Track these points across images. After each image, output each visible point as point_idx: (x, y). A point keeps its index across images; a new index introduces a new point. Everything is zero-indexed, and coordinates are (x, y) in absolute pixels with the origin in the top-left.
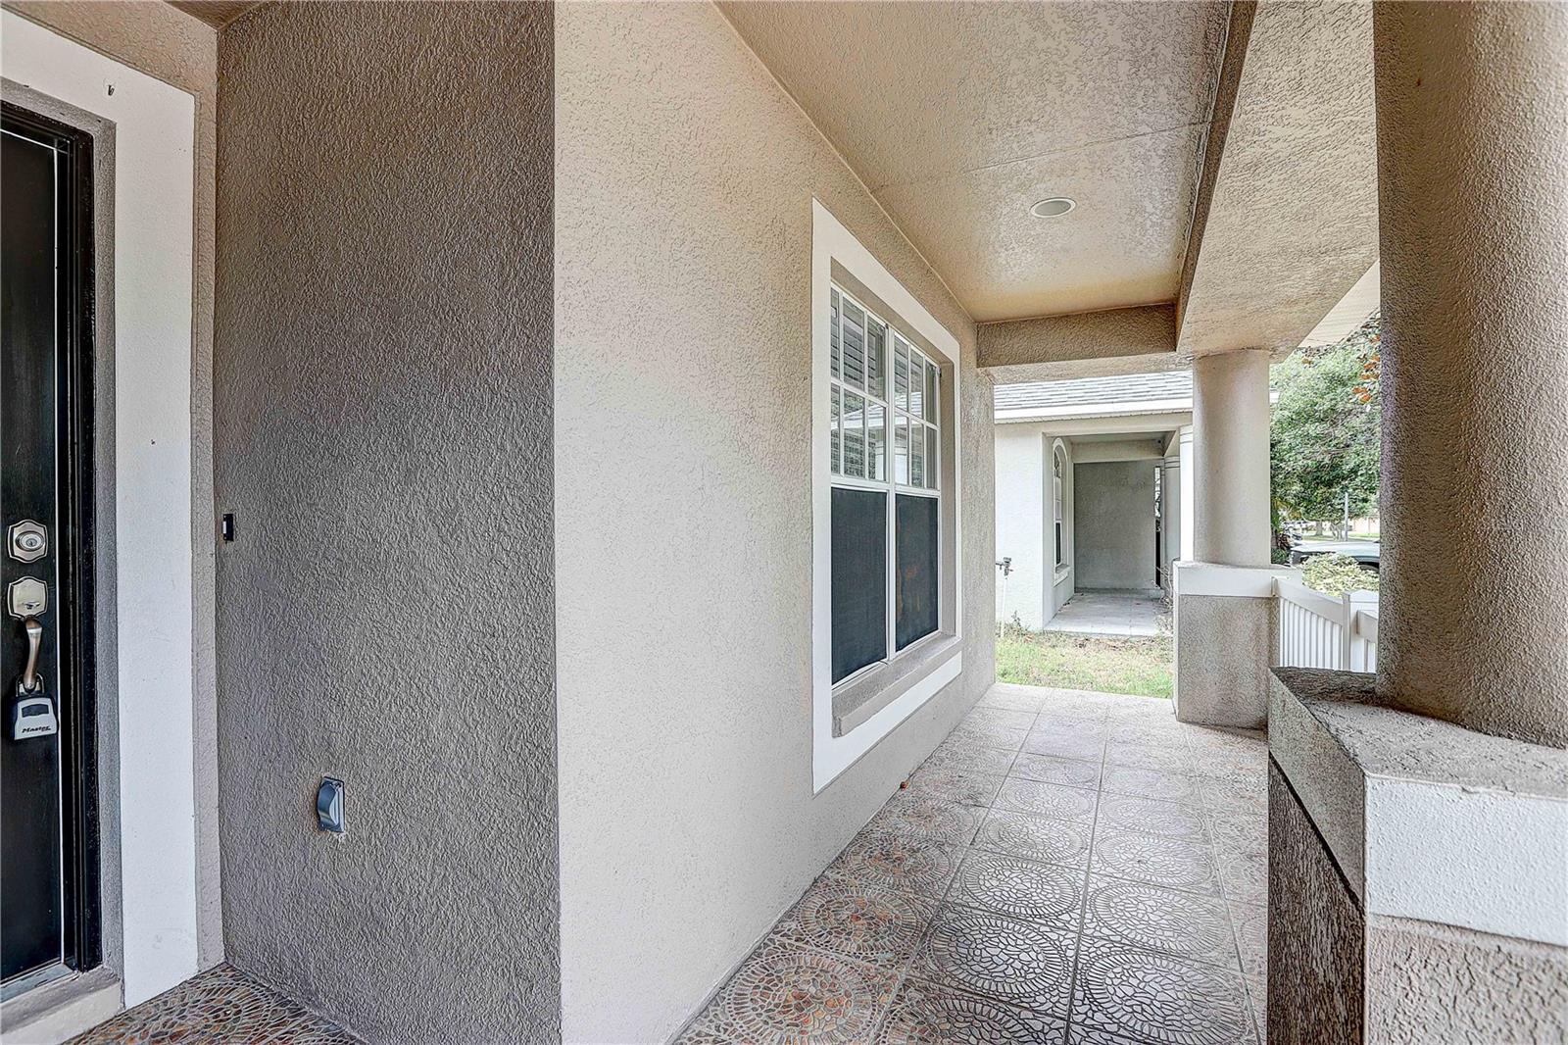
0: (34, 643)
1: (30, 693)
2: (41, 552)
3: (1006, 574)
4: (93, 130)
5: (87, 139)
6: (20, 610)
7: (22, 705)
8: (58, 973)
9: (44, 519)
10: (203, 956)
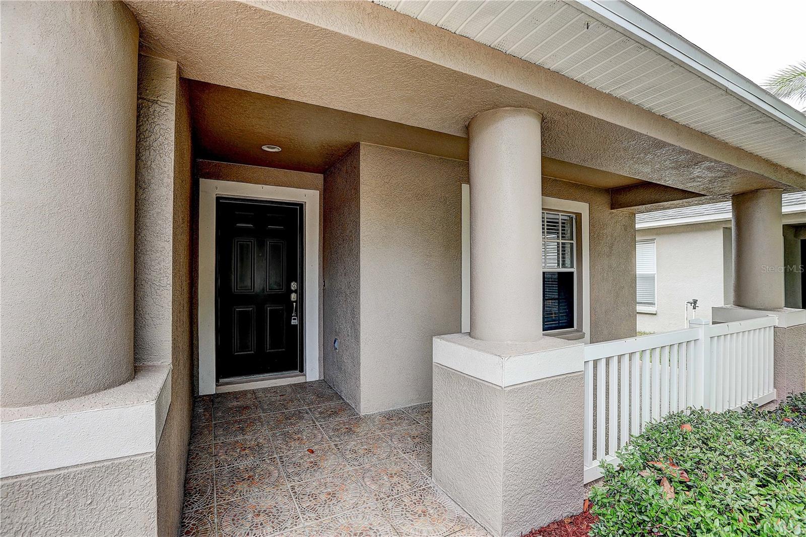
0: (294, 306)
1: (294, 316)
2: (296, 288)
3: (694, 308)
4: (303, 203)
5: (303, 204)
6: (292, 300)
7: (293, 318)
8: (297, 372)
9: (296, 282)
10: (320, 377)
